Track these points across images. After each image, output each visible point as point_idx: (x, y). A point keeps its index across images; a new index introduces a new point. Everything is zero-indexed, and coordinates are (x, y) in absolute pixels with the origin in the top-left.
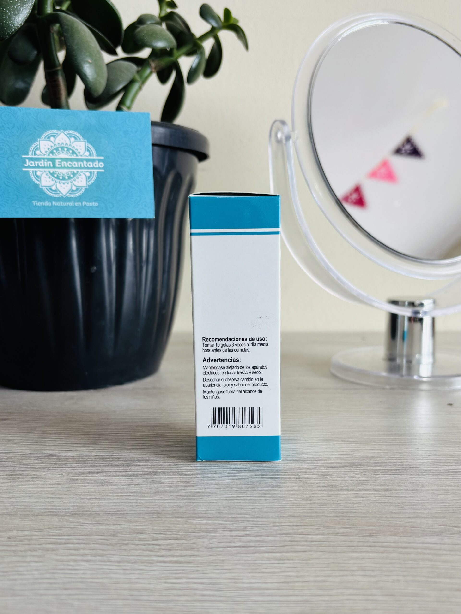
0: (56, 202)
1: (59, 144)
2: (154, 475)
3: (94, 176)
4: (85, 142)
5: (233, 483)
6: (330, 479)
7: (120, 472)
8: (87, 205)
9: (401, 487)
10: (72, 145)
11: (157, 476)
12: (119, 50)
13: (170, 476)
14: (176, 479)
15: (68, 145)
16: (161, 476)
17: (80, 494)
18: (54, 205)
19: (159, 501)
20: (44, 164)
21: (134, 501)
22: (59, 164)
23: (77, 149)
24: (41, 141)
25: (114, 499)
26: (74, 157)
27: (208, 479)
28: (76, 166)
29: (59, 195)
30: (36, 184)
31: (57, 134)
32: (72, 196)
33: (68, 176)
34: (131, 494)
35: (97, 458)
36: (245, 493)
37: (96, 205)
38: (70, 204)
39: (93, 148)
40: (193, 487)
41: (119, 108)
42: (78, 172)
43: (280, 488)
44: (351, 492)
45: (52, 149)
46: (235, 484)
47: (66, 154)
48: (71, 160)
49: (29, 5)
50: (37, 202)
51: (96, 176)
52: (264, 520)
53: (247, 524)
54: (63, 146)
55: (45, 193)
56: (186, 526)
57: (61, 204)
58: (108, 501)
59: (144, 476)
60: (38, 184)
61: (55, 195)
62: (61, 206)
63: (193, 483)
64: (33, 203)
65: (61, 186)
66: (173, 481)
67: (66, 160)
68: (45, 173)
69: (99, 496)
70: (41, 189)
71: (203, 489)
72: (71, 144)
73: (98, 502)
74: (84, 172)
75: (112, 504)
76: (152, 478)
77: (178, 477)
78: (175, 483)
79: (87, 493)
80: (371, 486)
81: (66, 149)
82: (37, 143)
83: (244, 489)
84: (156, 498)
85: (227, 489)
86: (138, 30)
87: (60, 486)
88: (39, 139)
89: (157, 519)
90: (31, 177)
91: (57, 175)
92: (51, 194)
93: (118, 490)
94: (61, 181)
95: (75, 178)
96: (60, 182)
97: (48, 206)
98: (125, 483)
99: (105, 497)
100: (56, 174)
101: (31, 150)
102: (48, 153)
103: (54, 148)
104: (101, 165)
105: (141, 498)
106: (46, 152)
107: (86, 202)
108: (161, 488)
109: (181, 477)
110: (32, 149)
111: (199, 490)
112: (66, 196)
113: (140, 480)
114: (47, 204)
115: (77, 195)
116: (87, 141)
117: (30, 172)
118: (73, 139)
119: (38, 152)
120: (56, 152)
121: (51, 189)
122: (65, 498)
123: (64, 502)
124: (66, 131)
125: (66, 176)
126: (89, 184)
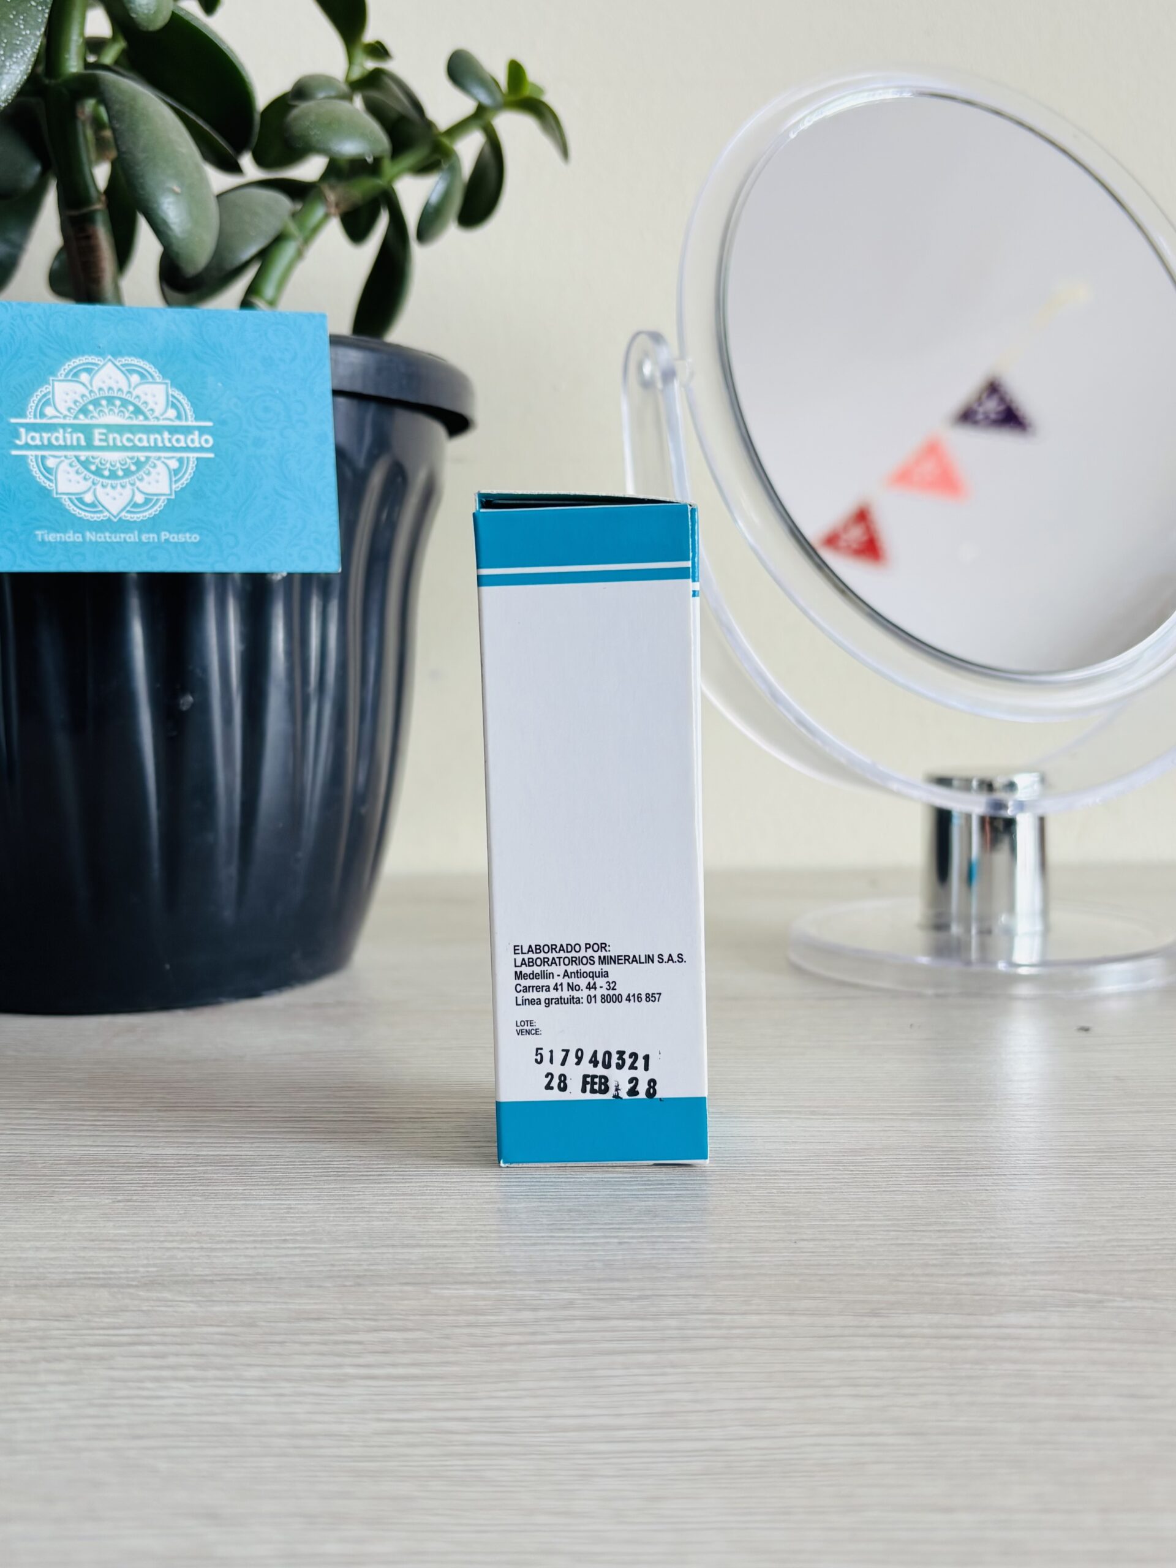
0: (94, 533)
1: (100, 389)
2: (344, 1195)
3: (190, 468)
4: (166, 384)
7: (260, 1191)
8: (171, 540)
10: (135, 393)
11: (353, 1198)
12: (246, 161)
14: (400, 1203)
15: (125, 392)
18: (88, 540)
20: (65, 440)
22: (101, 440)
23: (146, 403)
24: (56, 384)
26: (140, 421)
27: (479, 1201)
28: (145, 444)
29: (102, 515)
30: (45, 488)
31: (96, 365)
32: (135, 519)
33: (124, 467)
34: (288, 1237)
35: (200, 1161)
36: (569, 1229)
37: (193, 540)
38: (130, 537)
39: (186, 399)
40: (443, 1219)
41: (246, 304)
42: (148, 458)
45: (83, 403)
47: (118, 414)
48: (132, 429)
49: (25, 54)
50: (46, 531)
51: (195, 469)
54: (111, 394)
55: (67, 511)
57: (106, 537)
58: (232, 1254)
59: (321, 1198)
60: (49, 488)
61: (92, 515)
62: (107, 542)
64: (36, 536)
65: (108, 494)
66: (391, 1209)
67: (120, 429)
68: (67, 462)
69: (209, 1242)
70: (57, 500)
72: (131, 390)
73: (209, 1256)
74: (163, 459)
75: (242, 1258)
76: (341, 1202)
77: (404, 1199)
78: (397, 1212)
79: (179, 1238)
81: (118, 403)
82: (46, 388)
86: (295, 112)
87: (111, 1224)
88: (51, 378)
90: (32, 471)
91: (97, 466)
92: (80, 512)
94: (105, 481)
95: (140, 473)
96: (105, 484)
97: (74, 543)
100: (94, 463)
101: (32, 404)
102: (76, 412)
103: (90, 399)
104: (207, 441)
106: (69, 409)
107: (170, 533)
109: (410, 1199)
110: (36, 402)
111: (458, 1225)
112: (118, 518)
113: (309, 1206)
114: (71, 537)
115: (144, 517)
116: (171, 383)
117: (30, 461)
118: (135, 378)
119: (49, 411)
120: (95, 409)
121: (81, 500)
122: (126, 1249)
123: (124, 1257)
124: (119, 359)
125: (117, 469)
126: (176, 488)
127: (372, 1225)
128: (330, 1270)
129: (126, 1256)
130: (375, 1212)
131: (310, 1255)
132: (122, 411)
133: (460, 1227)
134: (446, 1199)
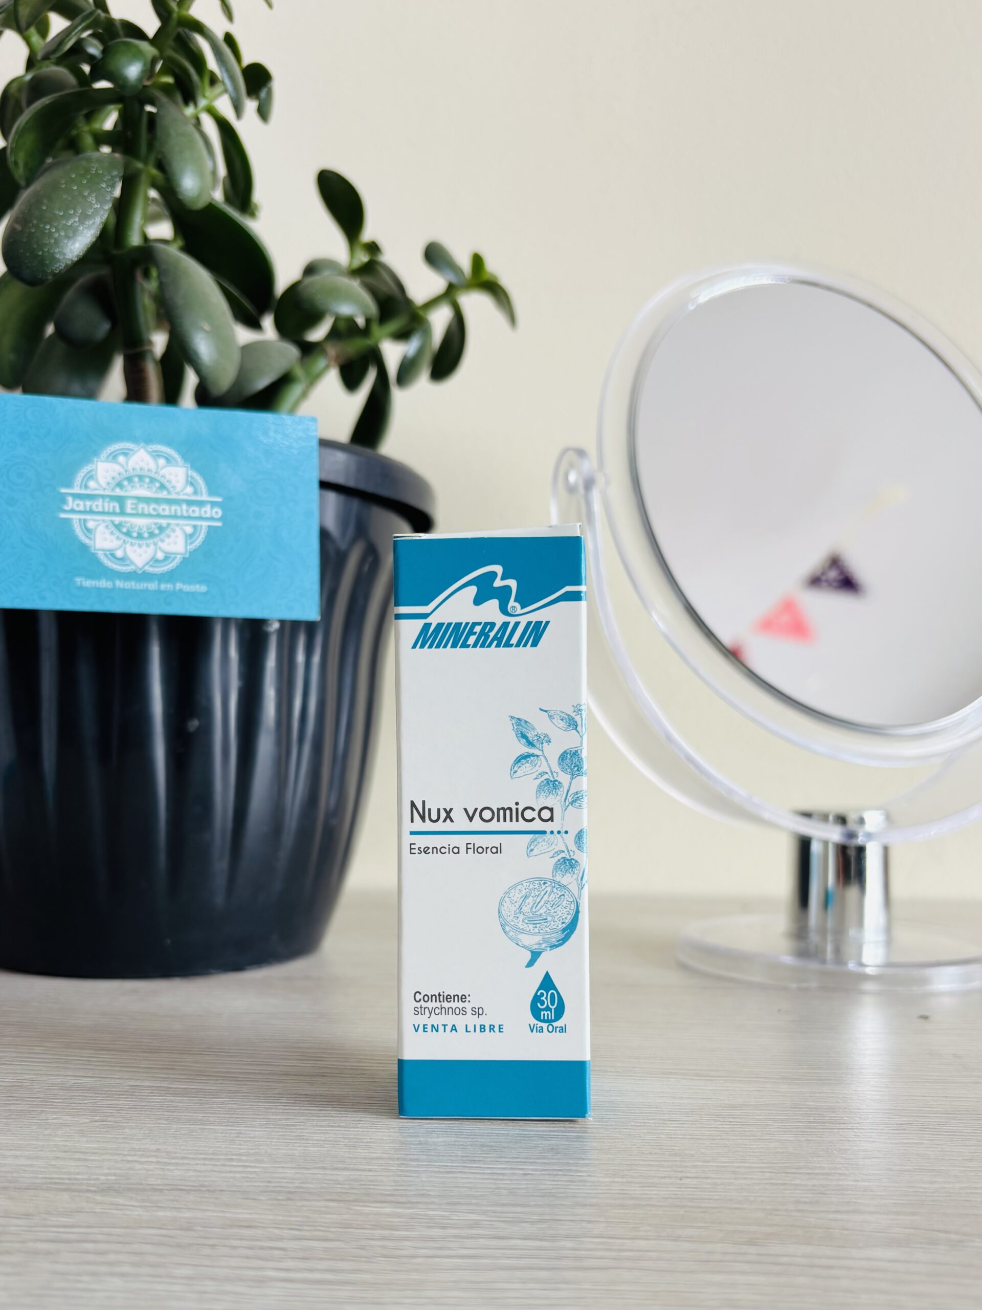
0: (122, 582)
1: (134, 469)
2: (288, 1125)
3: (202, 534)
4: (187, 467)
5: (457, 1143)
6: (667, 1141)
7: (216, 1118)
8: (184, 589)
9: (819, 1156)
10: (161, 473)
11: (295, 1127)
13: (323, 1127)
14: (335, 1133)
15: (154, 471)
16: (302, 1127)
17: (126, 1153)
18: (117, 587)
19: (293, 1171)
20: (103, 506)
21: (240, 1169)
22: (132, 509)
23: (169, 481)
24: (99, 463)
25: (197, 1164)
26: (164, 495)
27: (404, 1134)
28: (167, 513)
29: (130, 568)
30: (85, 545)
31: (132, 450)
32: (156, 572)
33: (150, 531)
34: (234, 1157)
35: (171, 1092)
36: (480, 1161)
37: (202, 590)
38: (151, 587)
39: (202, 480)
40: (371, 1148)
42: (169, 525)
43: (557, 1153)
44: (710, 1164)
45: (119, 479)
46: (462, 1145)
48: (157, 501)
50: (83, 579)
51: (205, 535)
52: (519, 1209)
53: (482, 1216)
54: (142, 473)
55: (102, 564)
56: (345, 1217)
57: (132, 585)
58: (183, 1168)
59: (267, 1126)
60: (88, 545)
61: (122, 567)
62: (132, 589)
63: (370, 1140)
64: (76, 582)
65: (135, 551)
66: (327, 1137)
67: (147, 500)
68: (104, 525)
69: (165, 1158)
70: (93, 554)
71: (390, 1152)
72: (158, 470)
73: (162, 1169)
74: (181, 526)
75: (191, 1173)
77: (338, 1130)
78: (331, 1141)
79: (140, 1153)
80: (754, 1154)
81: (147, 480)
82: (91, 467)
83: (479, 1154)
84: (289, 1165)
85: (442, 1154)
87: (85, 1139)
88: (95, 459)
89: (284, 1203)
90: (75, 531)
91: (128, 530)
92: (112, 565)
93: (207, 1149)
94: (134, 541)
95: (162, 536)
96: (133, 543)
97: (106, 588)
98: (225, 1138)
99: (177, 1161)
100: (125, 526)
101: (79, 477)
102: (113, 486)
103: (126, 476)
104: (216, 513)
105: (256, 1165)
106: (108, 484)
107: (184, 584)
108: (301, 1148)
109: (344, 1131)
110: (82, 477)
111: (383, 1153)
112: (142, 571)
114: (103, 584)
115: (163, 571)
116: (191, 467)
117: (74, 522)
118: (162, 462)
119: (92, 484)
120: (129, 484)
121: (113, 555)
122: (93, 1160)
123: (90, 1167)
124: (150, 447)
125: (145, 531)
126: (190, 549)
127: (308, 1150)
128: (267, 1186)
129: (90, 1165)
130: (313, 1140)
131: (251, 1173)
132: (148, 487)
133: (386, 1156)
134: (375, 1131)
